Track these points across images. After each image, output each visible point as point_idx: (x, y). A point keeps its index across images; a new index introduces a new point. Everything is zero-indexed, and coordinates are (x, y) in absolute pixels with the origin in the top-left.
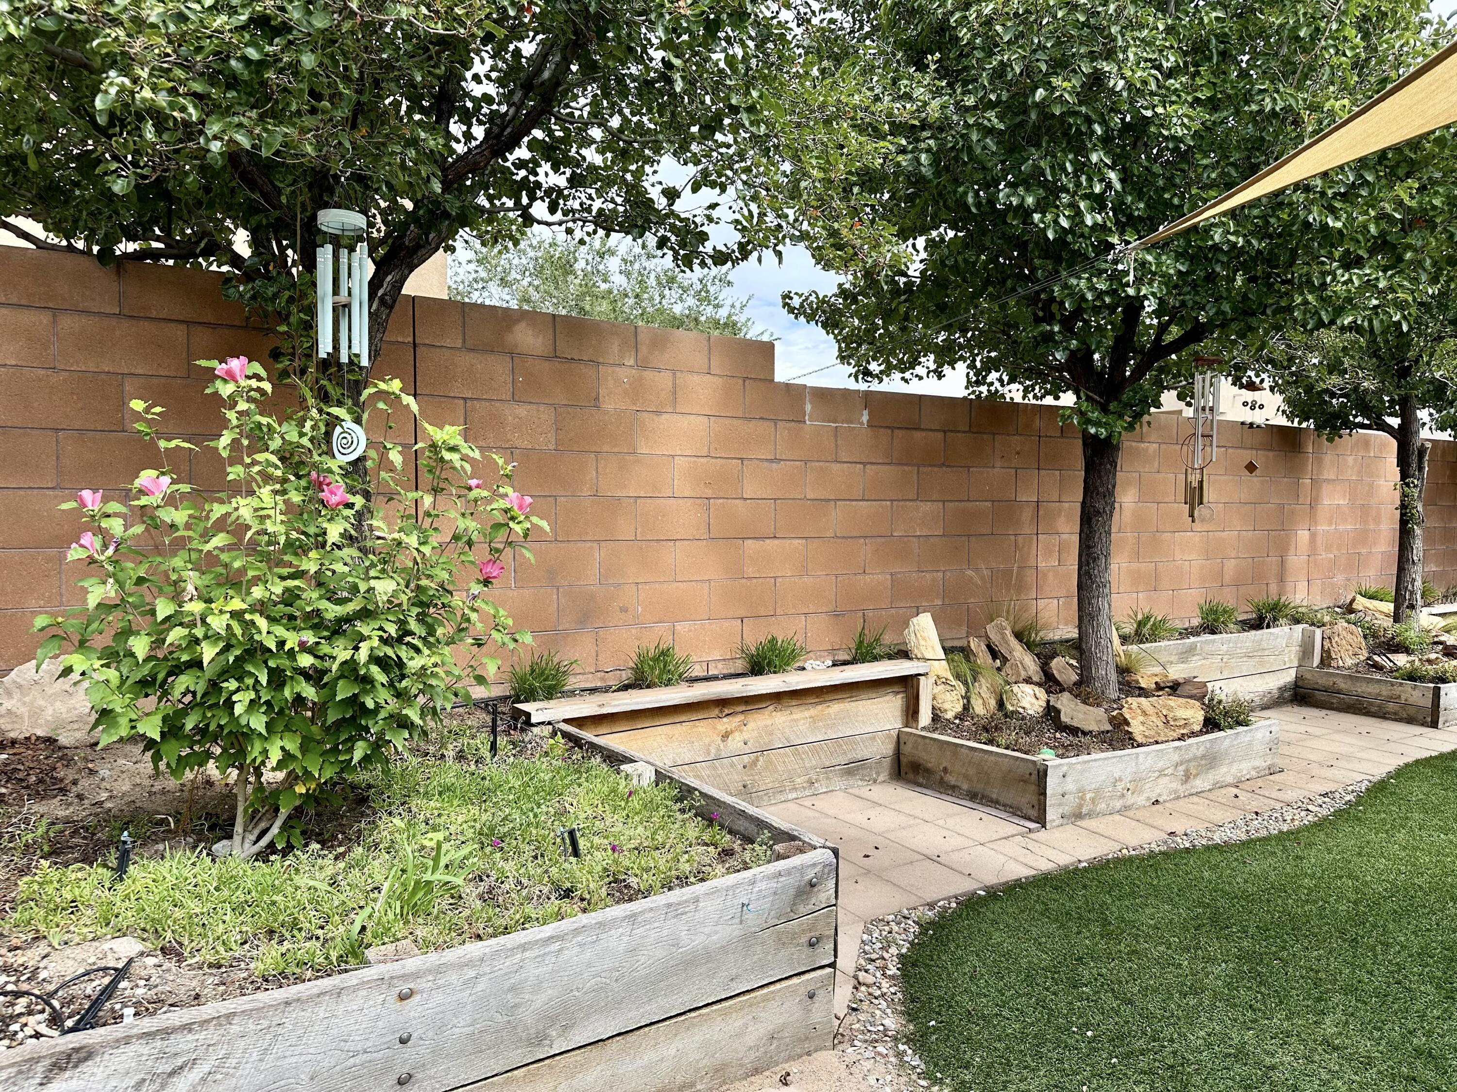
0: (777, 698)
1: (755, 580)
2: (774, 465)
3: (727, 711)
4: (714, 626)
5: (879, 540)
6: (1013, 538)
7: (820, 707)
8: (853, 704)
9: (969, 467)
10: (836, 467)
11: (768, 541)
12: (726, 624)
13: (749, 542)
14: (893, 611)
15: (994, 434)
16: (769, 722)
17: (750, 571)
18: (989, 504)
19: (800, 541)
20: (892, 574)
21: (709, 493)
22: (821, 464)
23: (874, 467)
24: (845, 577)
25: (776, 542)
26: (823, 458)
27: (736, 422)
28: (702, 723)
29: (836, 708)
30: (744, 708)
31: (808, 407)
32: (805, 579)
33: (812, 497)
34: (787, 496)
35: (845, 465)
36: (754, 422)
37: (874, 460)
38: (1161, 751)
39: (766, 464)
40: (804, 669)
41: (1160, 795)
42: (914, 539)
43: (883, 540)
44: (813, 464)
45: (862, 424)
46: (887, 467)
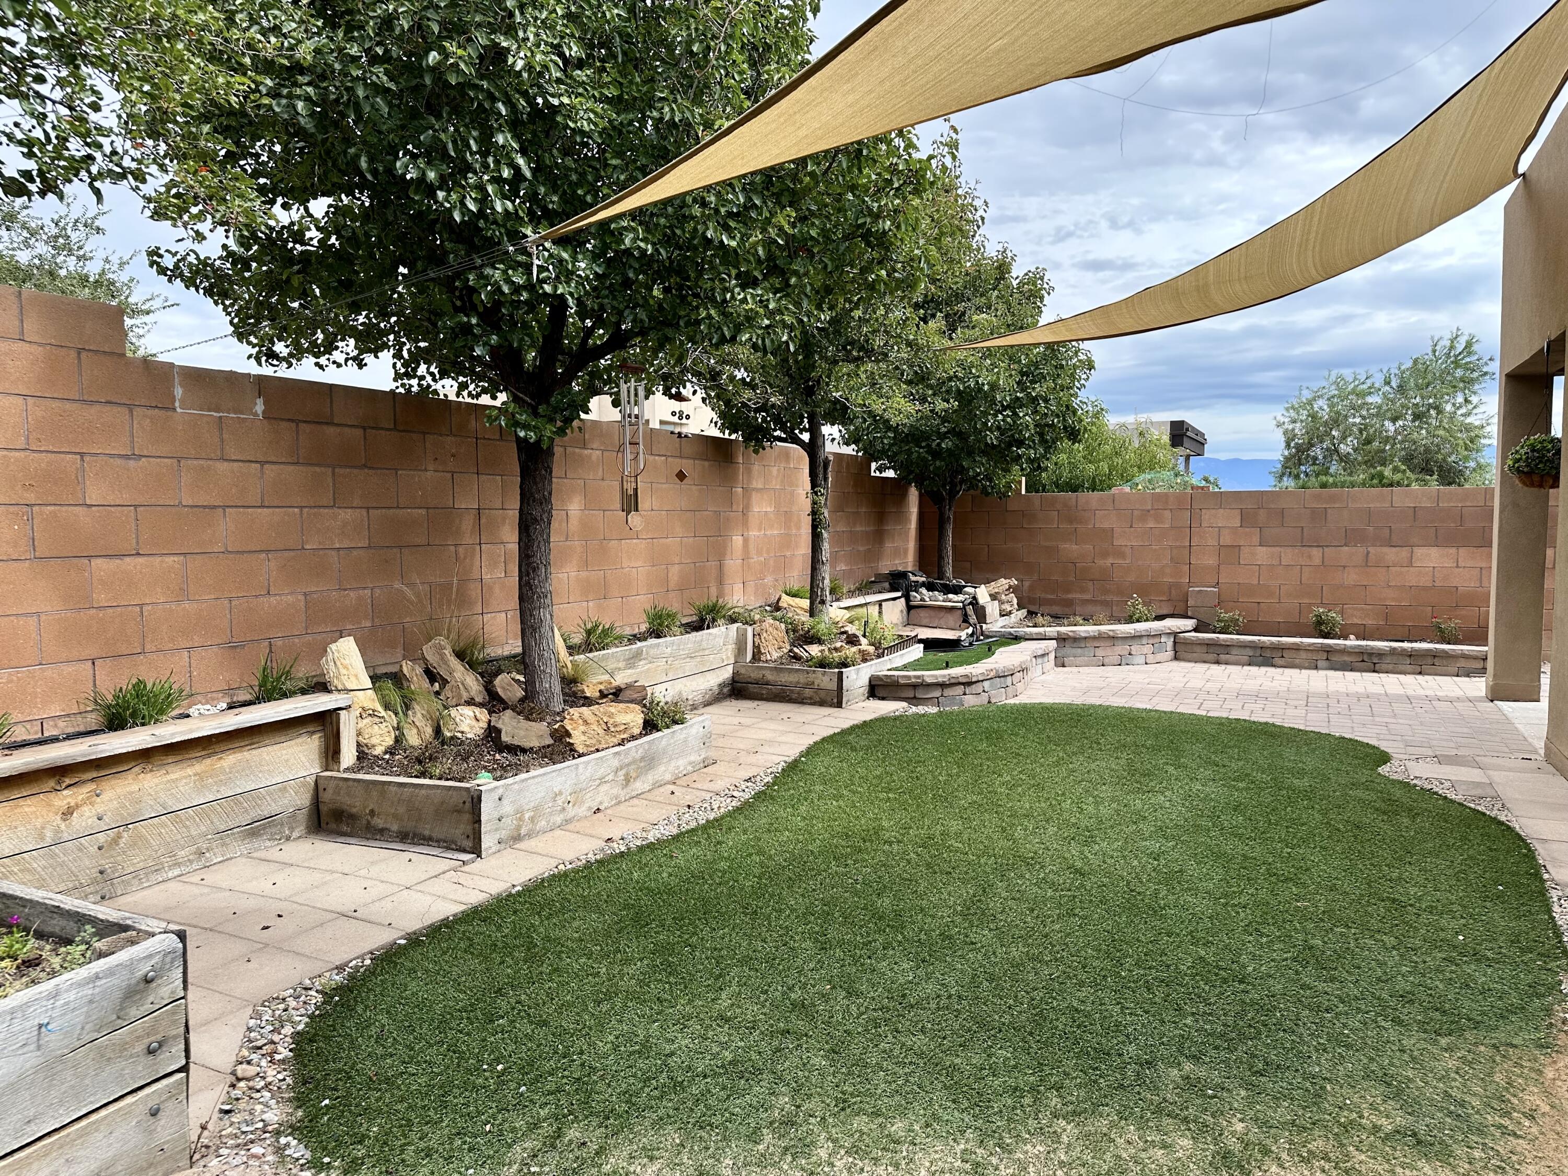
0: (145, 756)
1: (110, 610)
2: (132, 463)
3: (68, 781)
4: (48, 673)
5: (287, 554)
6: (452, 548)
7: (208, 761)
8: (254, 752)
9: (396, 470)
10: (222, 467)
11: (128, 559)
12: (68, 669)
13: (99, 561)
14: (309, 638)
15: (424, 433)
16: (135, 787)
17: (101, 598)
18: (423, 512)
19: (176, 559)
20: (305, 594)
21: (31, 497)
22: (201, 462)
23: (273, 467)
24: (245, 599)
25: (140, 560)
26: (204, 455)
27: (68, 406)
28: (28, 801)
29: (230, 760)
30: (95, 775)
31: (179, 392)
32: (186, 605)
33: (190, 503)
34: (153, 501)
35: (236, 464)
36: (98, 407)
37: (273, 459)
38: (601, 758)
39: (119, 461)
40: (188, 716)
41: (601, 803)
42: (334, 553)
43: (292, 554)
44: (190, 462)
45: (256, 414)
46: (292, 468)
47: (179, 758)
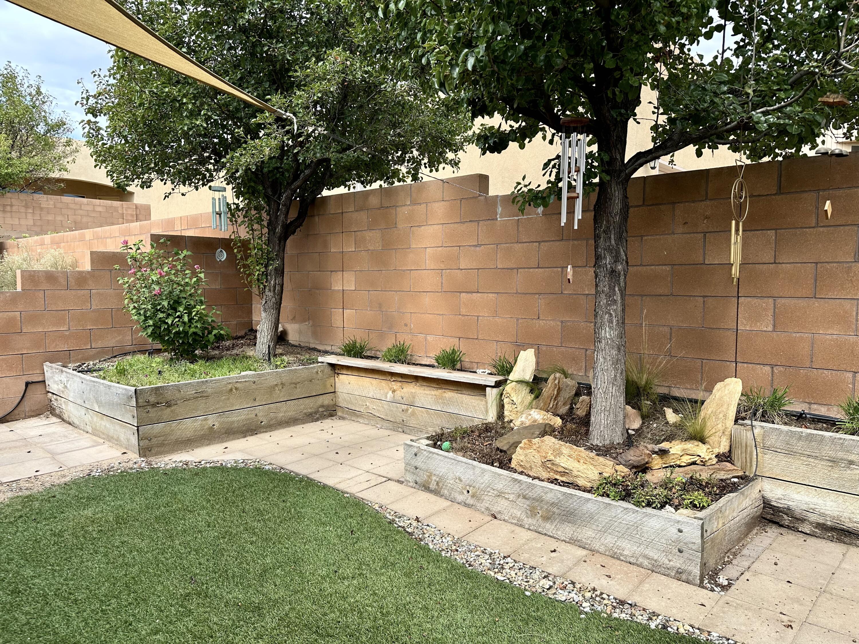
0: (416, 378)
1: (466, 317)
2: (478, 248)
3: (393, 379)
4: (445, 340)
5: (551, 296)
7: (440, 391)
9: (642, 236)
10: (518, 246)
11: (474, 294)
12: (451, 340)
13: (464, 294)
14: (563, 349)
15: (674, 203)
16: (413, 391)
17: (463, 311)
18: (668, 268)
19: (494, 295)
20: (562, 322)
21: (442, 266)
22: (507, 245)
23: (546, 244)
24: (524, 320)
25: (479, 295)
26: (509, 241)
27: (456, 225)
28: (383, 382)
29: (449, 394)
30: (401, 380)
31: (499, 210)
32: (497, 319)
33: (501, 267)
34: (485, 267)
35: (525, 244)
36: (466, 224)
37: (547, 239)
39: (473, 248)
42: (584, 297)
43: (554, 296)
44: (502, 245)
45: (538, 214)
46: (558, 243)
47: (428, 385)
